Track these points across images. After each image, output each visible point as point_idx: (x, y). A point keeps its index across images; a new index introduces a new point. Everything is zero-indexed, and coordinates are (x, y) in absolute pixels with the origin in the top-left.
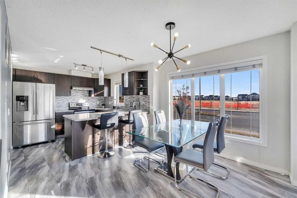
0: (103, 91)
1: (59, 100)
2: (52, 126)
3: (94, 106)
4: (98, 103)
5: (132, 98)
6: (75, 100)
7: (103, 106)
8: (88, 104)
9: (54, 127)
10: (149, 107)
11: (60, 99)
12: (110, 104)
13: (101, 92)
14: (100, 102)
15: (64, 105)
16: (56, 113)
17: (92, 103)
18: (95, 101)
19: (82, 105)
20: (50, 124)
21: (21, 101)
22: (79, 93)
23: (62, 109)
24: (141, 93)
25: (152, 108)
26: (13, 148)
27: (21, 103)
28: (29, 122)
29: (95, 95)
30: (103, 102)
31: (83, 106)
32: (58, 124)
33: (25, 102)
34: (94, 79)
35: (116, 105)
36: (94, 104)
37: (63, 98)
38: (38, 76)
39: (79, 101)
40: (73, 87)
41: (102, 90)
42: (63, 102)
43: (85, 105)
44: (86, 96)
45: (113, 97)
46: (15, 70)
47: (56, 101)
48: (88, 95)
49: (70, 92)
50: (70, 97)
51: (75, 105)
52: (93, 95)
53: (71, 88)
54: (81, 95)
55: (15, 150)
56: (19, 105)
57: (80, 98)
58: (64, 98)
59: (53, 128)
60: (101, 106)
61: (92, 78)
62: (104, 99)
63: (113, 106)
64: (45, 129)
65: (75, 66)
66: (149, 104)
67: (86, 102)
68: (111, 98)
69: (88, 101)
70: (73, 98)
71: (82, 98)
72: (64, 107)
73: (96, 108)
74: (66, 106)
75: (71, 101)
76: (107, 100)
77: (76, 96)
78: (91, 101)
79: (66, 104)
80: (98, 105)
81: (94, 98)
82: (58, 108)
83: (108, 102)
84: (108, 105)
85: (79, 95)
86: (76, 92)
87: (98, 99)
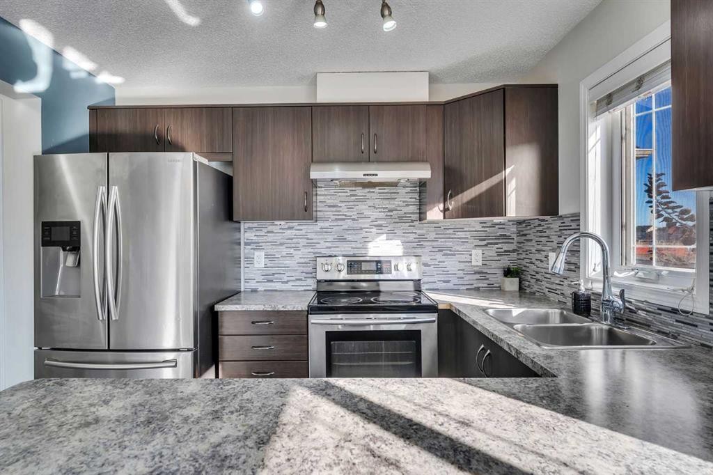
0: (494, 180)
1: (274, 243)
3: (455, 280)
4: (477, 257)
6: (344, 240)
7: (510, 280)
8: (414, 266)
11: (278, 238)
13: (483, 186)
14: (492, 252)
15: (296, 267)
17: (439, 257)
18: (455, 247)
22: (370, 203)
29: (445, 210)
30: (514, 255)
31: (387, 277)
34: (443, 107)
35: (598, 287)
36: (453, 266)
37: (288, 233)
38: (169, 127)
39: (370, 245)
41: (491, 175)
42: (292, 250)
43: (397, 269)
45: (576, 218)
46: (95, 112)
48: (415, 210)
49: (305, 195)
51: (344, 267)
52: (436, 213)
57: (374, 230)
58: (294, 232)
60: (497, 277)
62: (519, 234)
63: (576, 296)
67: (406, 255)
68: (564, 228)
69: (415, 245)
70: (336, 233)
71: (385, 230)
72: (297, 280)
73: (465, 287)
74: (307, 273)
75: (329, 244)
76: (538, 243)
77: (354, 220)
78: (435, 244)
79: (303, 261)
80: (475, 273)
81: (451, 231)
82: (272, 281)
83: (538, 256)
84: (538, 276)
85: (367, 213)
86: (353, 198)
87: (475, 234)
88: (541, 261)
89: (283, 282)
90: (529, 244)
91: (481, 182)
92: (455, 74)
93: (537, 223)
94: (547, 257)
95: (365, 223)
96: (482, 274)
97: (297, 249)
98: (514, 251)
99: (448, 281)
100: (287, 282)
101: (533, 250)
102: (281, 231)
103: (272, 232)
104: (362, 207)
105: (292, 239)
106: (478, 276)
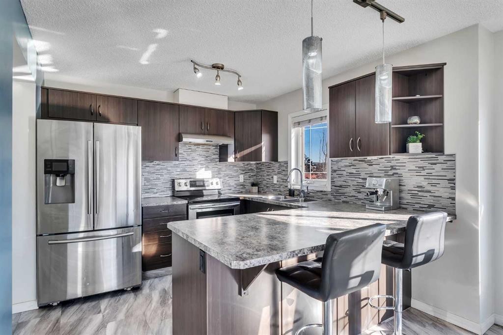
0: (258, 146)
1: (149, 173)
2: (133, 246)
3: (233, 189)
4: (241, 178)
5: (365, 165)
6: (185, 171)
7: (254, 187)
8: (219, 183)
9: (139, 248)
10: (454, 199)
11: (152, 170)
12: (275, 182)
13: (253, 148)
14: (247, 176)
15: (162, 184)
16: (142, 208)
17: (227, 178)
18: (235, 174)
19: (204, 186)
20: (129, 241)
21: (58, 174)
22: (197, 153)
23: (157, 195)
24: (415, 147)
25: (471, 202)
26: (38, 308)
27: (58, 179)
28: (81, 235)
29: (235, 158)
30: (255, 178)
31: (207, 188)
32: (149, 240)
33: (68, 177)
34: (235, 113)
35: (298, 187)
36: (232, 182)
37: (157, 167)
38: (99, 106)
39: (197, 173)
40: (183, 135)
41: (256, 144)
42: (159, 176)
43: (212, 184)
44: (212, 160)
45: (286, 163)
46: (46, 91)
47: (142, 175)
48: (217, 156)
49: (177, 149)
50: (174, 162)
51: (188, 184)
52: (231, 159)
53: (179, 139)
54: (200, 159)
55: (44, 312)
56: (51, 185)
57: (200, 166)
58: (161, 167)
59: (136, 253)
60: (249, 186)
61: (229, 112)
62: (257, 168)
63: (290, 190)
64: (117, 256)
65: (195, 68)
66: (453, 188)
67: (213, 177)
68: (280, 166)
69: (217, 173)
70: (182, 167)
71: (204, 166)
72: (162, 191)
73: (237, 192)
74: (167, 188)
75: (178, 173)
76: (268, 172)
77: (190, 161)
78: (225, 173)
79: (165, 181)
80: (241, 185)
81: (232, 167)
82: (148, 193)
83: (268, 177)
84: (268, 185)
85: (197, 157)
86: (190, 150)
87: (241, 168)
88: (270, 179)
89: (154, 193)
90: (263, 172)
91: (252, 147)
92: (238, 100)
93: (267, 164)
94: (272, 177)
95: (195, 162)
96: (243, 185)
97: (162, 175)
98: (255, 176)
99: (231, 189)
100: (156, 193)
101: (265, 175)
102: (153, 166)
103: (149, 166)
104: (194, 154)
105: (159, 170)
106: (242, 187)
